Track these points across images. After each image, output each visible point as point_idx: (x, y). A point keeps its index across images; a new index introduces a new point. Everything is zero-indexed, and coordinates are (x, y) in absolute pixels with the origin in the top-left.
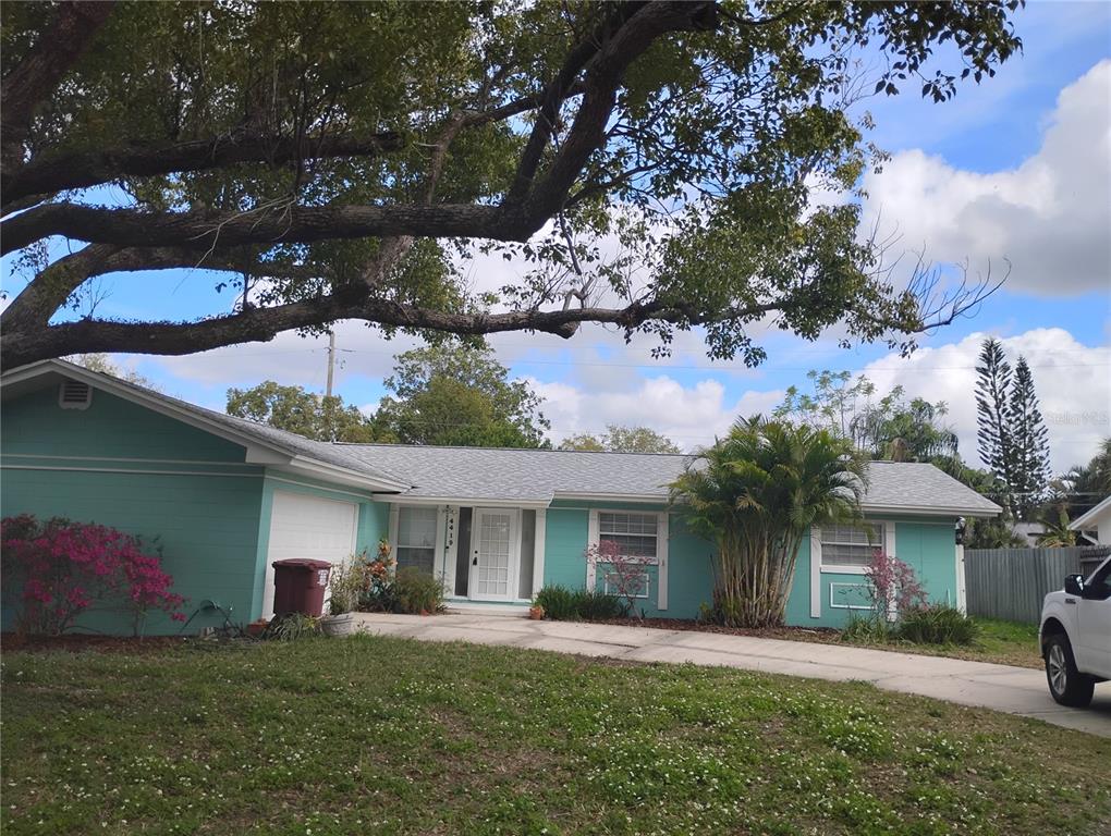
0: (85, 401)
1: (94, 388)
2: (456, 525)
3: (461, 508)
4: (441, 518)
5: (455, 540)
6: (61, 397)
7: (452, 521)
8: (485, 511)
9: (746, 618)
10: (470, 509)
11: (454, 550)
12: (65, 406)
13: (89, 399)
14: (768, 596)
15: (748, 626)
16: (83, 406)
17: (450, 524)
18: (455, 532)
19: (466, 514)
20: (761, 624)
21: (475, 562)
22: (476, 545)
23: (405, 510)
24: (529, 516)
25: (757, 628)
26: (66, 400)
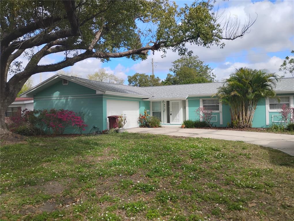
0: (67, 83)
1: (69, 81)
2: (166, 105)
3: (167, 101)
4: (162, 104)
5: (166, 109)
6: (63, 83)
7: (165, 104)
8: (173, 101)
9: (239, 125)
10: (169, 101)
11: (166, 112)
12: (64, 84)
13: (68, 82)
14: (246, 120)
15: (240, 128)
16: (67, 84)
17: (164, 105)
18: (166, 107)
19: (168, 102)
20: (244, 127)
21: (171, 115)
22: (171, 110)
23: (154, 103)
24: (184, 102)
25: (242, 128)
26: (64, 83)
